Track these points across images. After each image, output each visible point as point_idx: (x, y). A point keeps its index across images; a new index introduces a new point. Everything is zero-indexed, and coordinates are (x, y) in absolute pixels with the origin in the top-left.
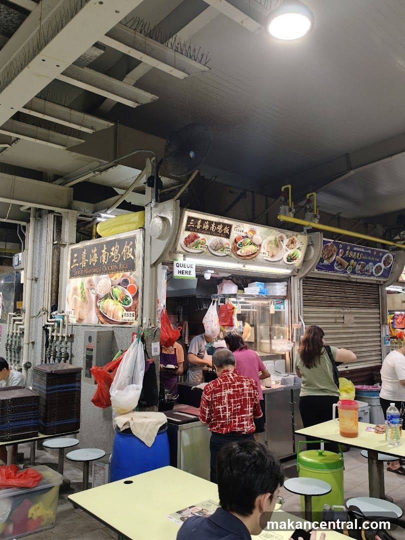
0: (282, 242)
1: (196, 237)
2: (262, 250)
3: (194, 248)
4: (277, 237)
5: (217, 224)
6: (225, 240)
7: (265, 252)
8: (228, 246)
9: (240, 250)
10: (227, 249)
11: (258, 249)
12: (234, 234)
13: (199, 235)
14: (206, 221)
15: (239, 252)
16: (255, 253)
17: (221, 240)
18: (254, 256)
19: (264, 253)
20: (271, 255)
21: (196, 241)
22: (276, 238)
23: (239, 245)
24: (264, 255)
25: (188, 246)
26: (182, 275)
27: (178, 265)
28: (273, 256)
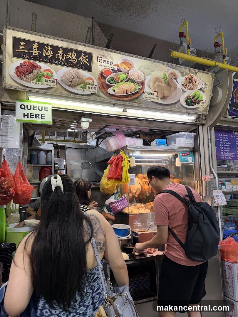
0: (175, 81)
1: (34, 67)
2: (147, 89)
3: (35, 81)
4: (167, 74)
5: (66, 51)
6: (84, 74)
7: (151, 92)
8: (91, 82)
9: (112, 88)
10: (91, 86)
11: (141, 87)
12: (98, 66)
13: (39, 64)
14: (47, 45)
15: (110, 91)
16: (137, 92)
17: (78, 73)
18: (135, 96)
19: (150, 94)
20: (160, 96)
21: (35, 72)
22: (165, 75)
23: (109, 82)
24: (151, 96)
25: (24, 78)
26: (29, 119)
27: (23, 107)
28: (164, 98)
